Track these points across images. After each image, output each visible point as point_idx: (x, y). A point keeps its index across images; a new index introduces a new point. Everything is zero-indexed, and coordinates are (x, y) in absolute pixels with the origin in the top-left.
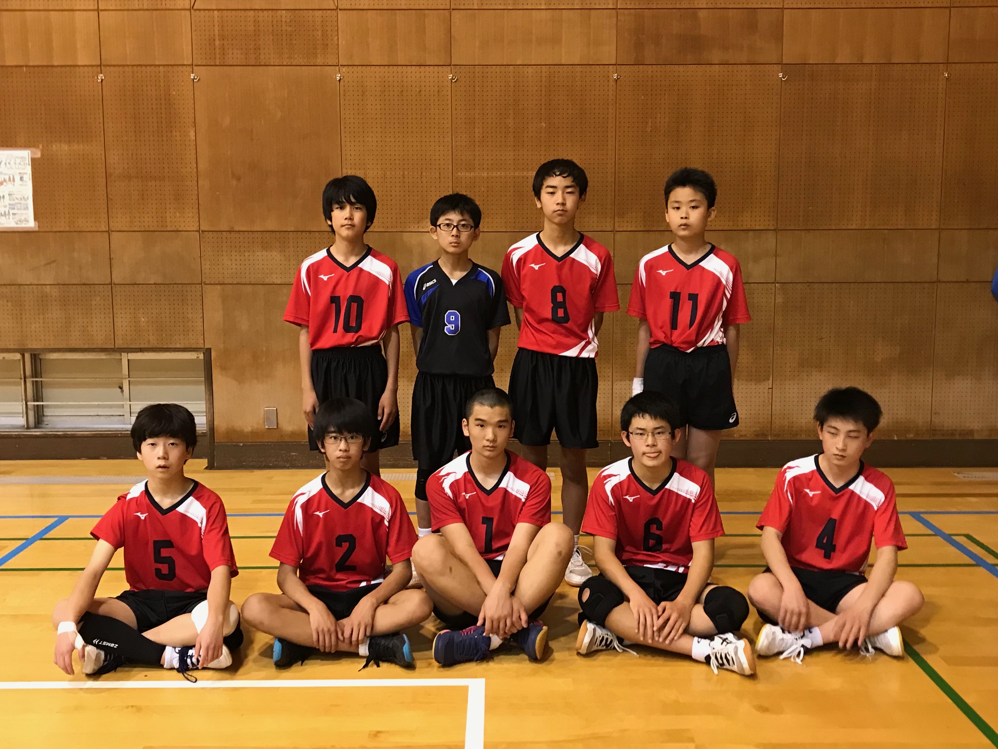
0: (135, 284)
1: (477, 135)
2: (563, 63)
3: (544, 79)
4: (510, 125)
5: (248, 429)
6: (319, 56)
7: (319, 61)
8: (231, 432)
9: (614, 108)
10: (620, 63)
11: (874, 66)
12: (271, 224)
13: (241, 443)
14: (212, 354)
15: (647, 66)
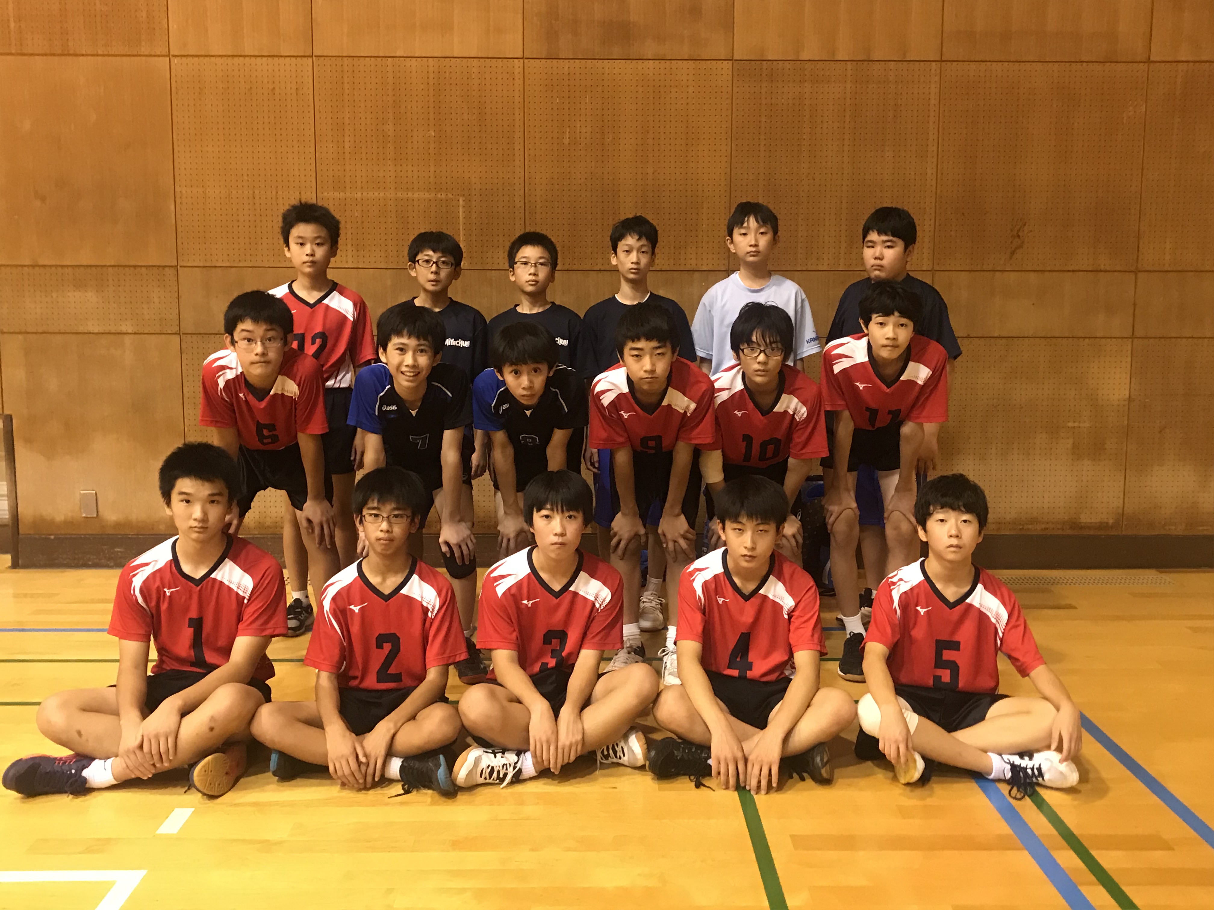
1: (347, 145)
2: (456, 55)
3: (431, 76)
4: (389, 133)
5: (60, 518)
8: (39, 522)
9: (522, 114)
10: (527, 57)
11: (849, 63)
13: (52, 535)
14: (14, 421)
15: (562, 60)
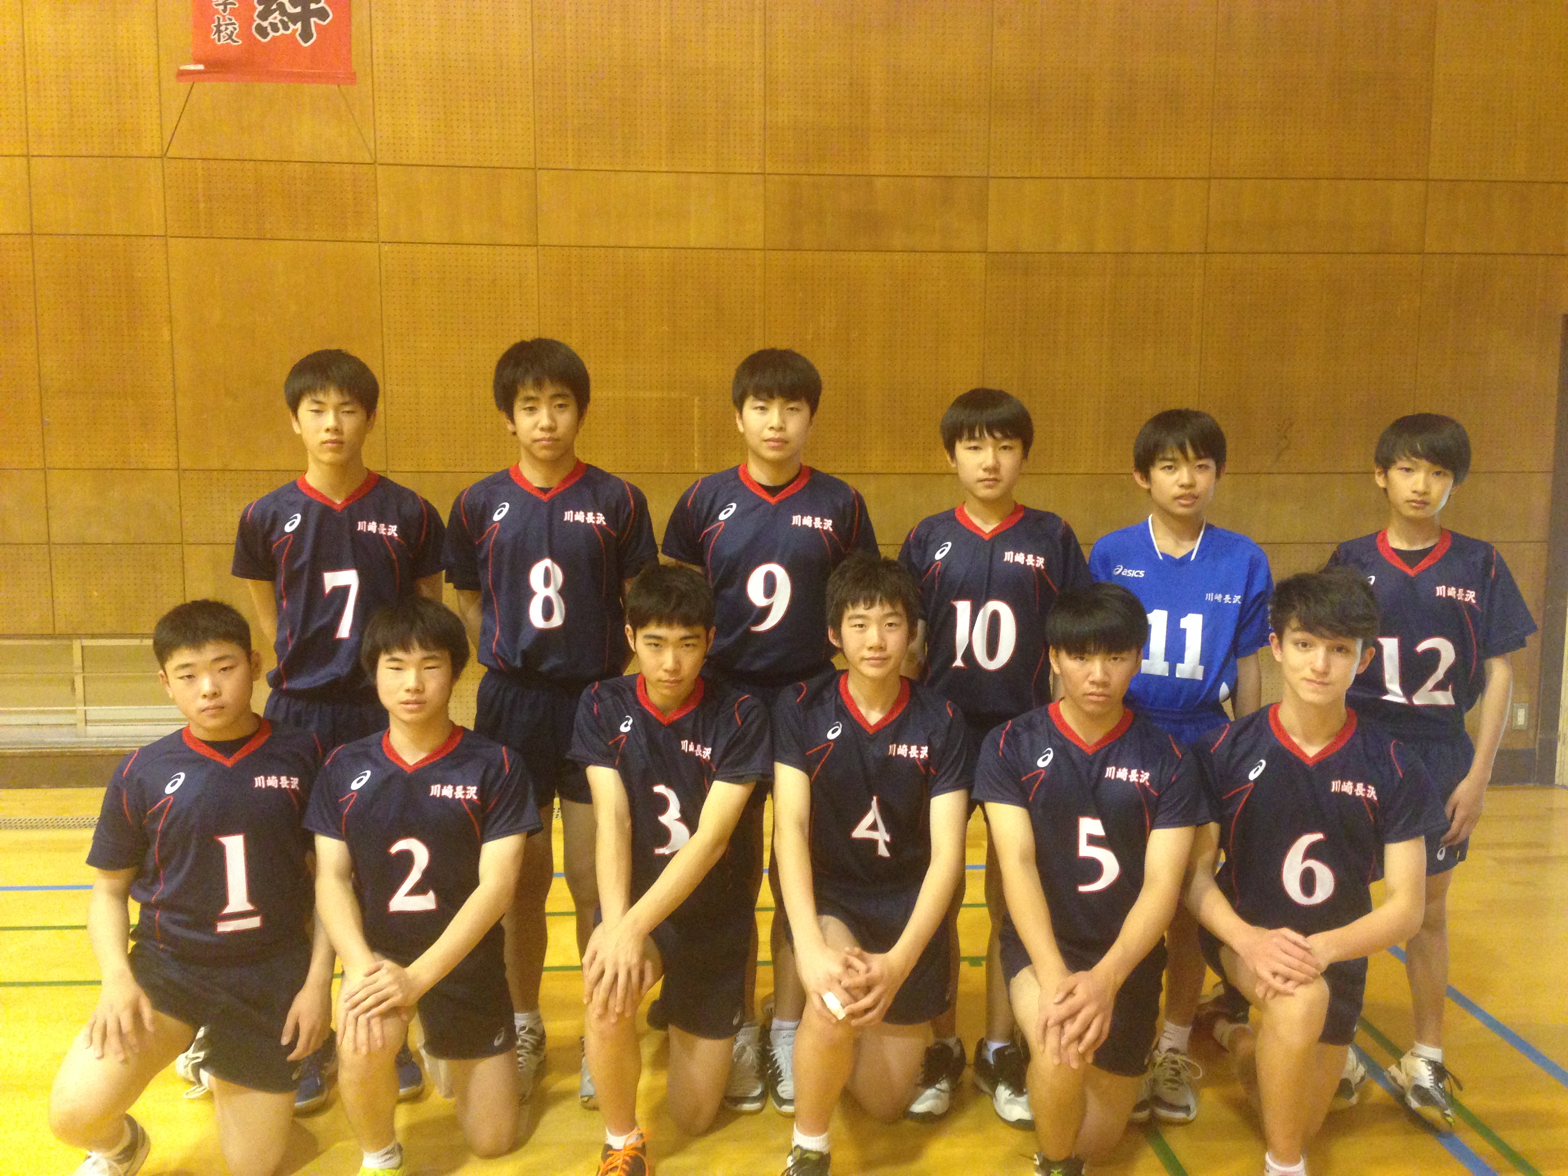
0: (85, 544)
3: (666, 267)
4: (620, 328)
7: (351, 235)
9: (762, 308)
10: (769, 248)
11: (1108, 256)
15: (806, 252)
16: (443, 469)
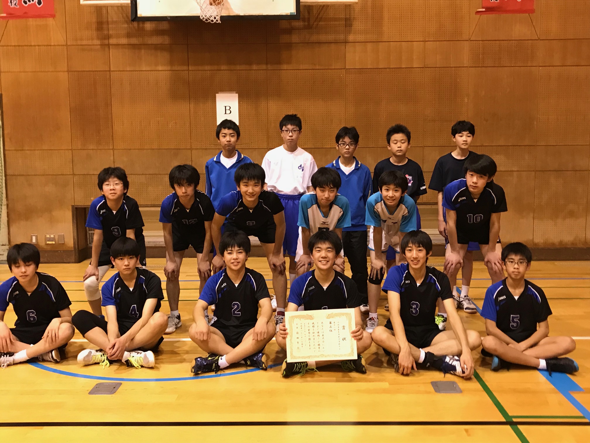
6: (529, 62)
7: (529, 64)
12: (502, 143)
16: (555, 144)
